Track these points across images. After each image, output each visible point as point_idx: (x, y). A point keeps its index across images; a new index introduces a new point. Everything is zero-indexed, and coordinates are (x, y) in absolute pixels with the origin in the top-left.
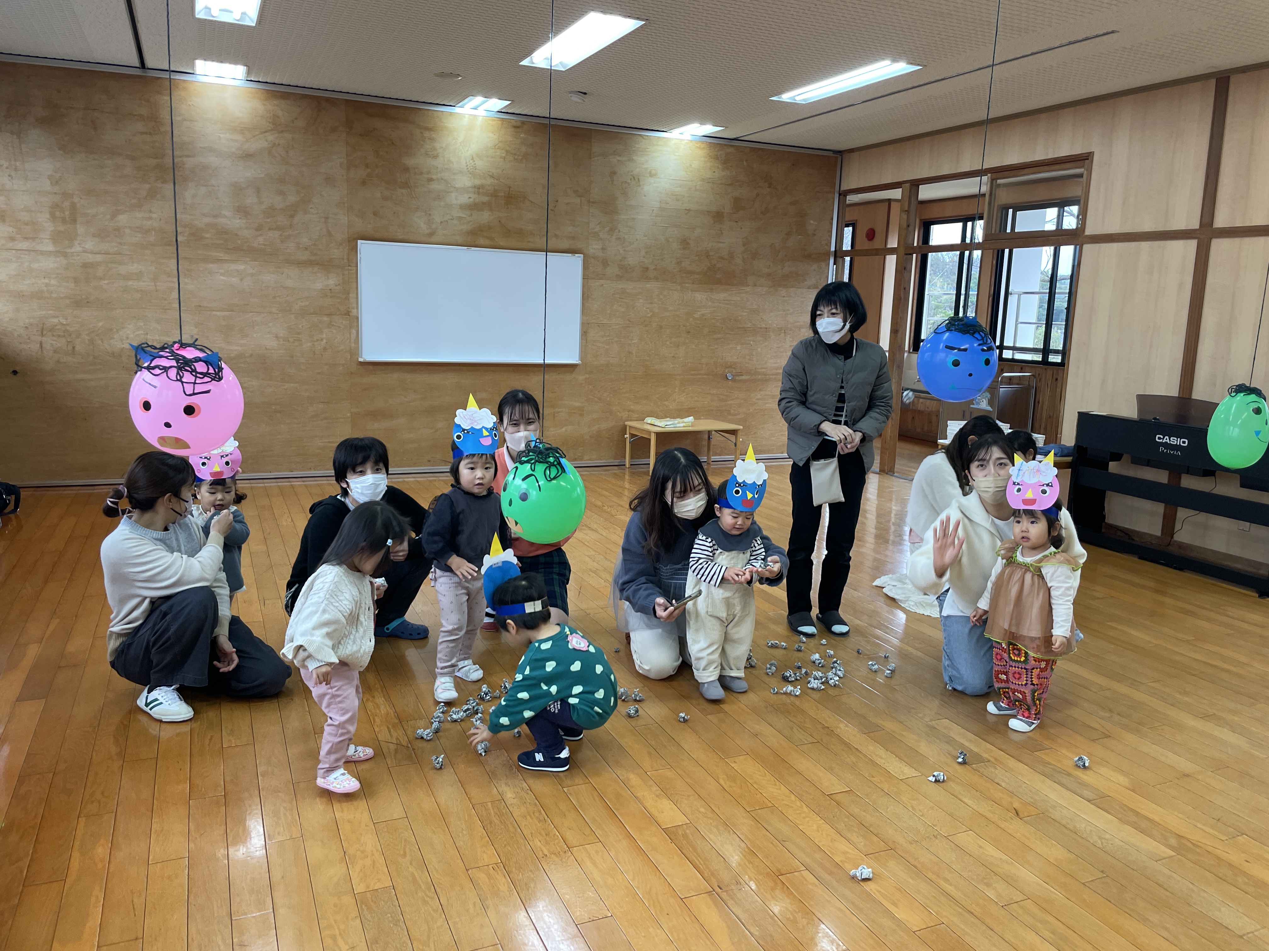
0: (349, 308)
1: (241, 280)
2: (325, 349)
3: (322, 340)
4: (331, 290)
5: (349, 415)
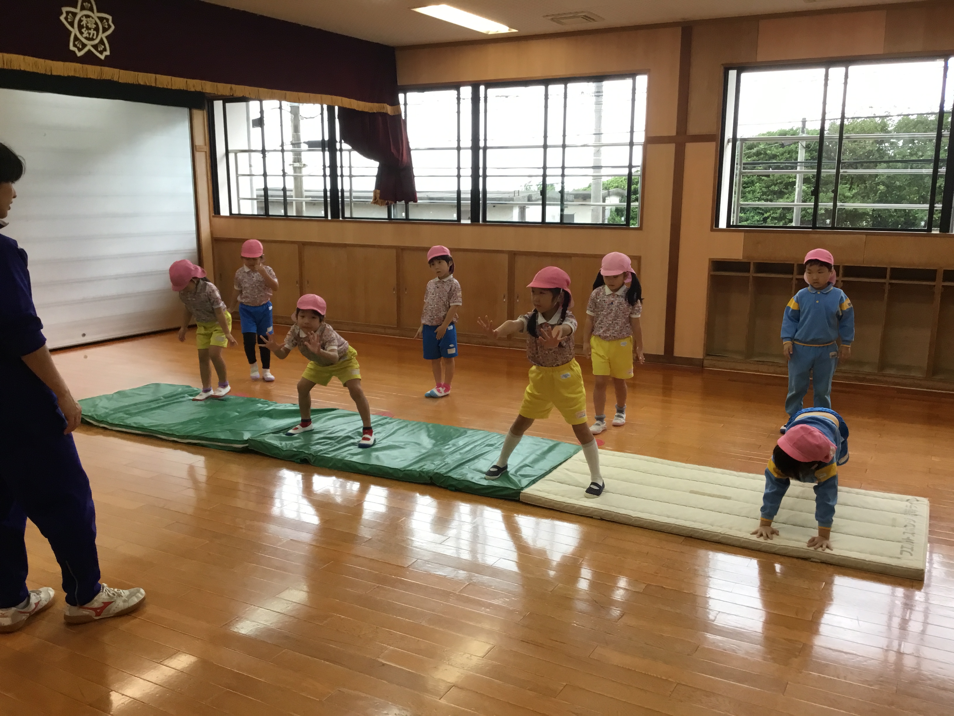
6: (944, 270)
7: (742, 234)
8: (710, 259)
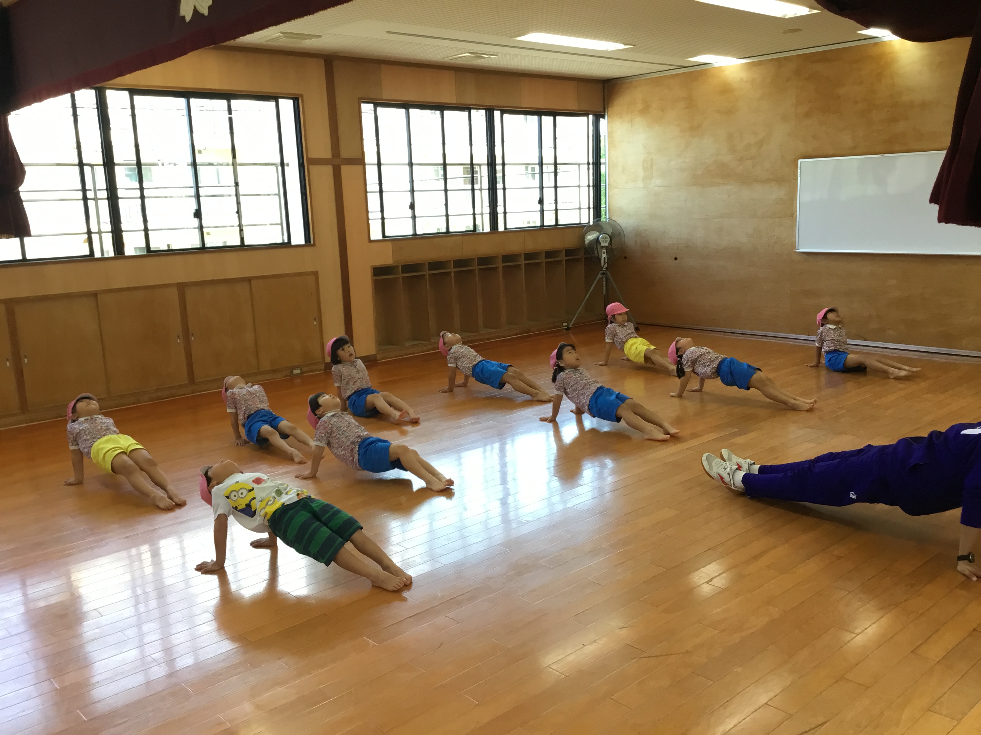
0: (793, 211)
1: (729, 196)
2: (776, 243)
3: (774, 235)
4: (781, 198)
5: (789, 292)
6: (502, 256)
7: (390, 244)
8: (372, 266)
